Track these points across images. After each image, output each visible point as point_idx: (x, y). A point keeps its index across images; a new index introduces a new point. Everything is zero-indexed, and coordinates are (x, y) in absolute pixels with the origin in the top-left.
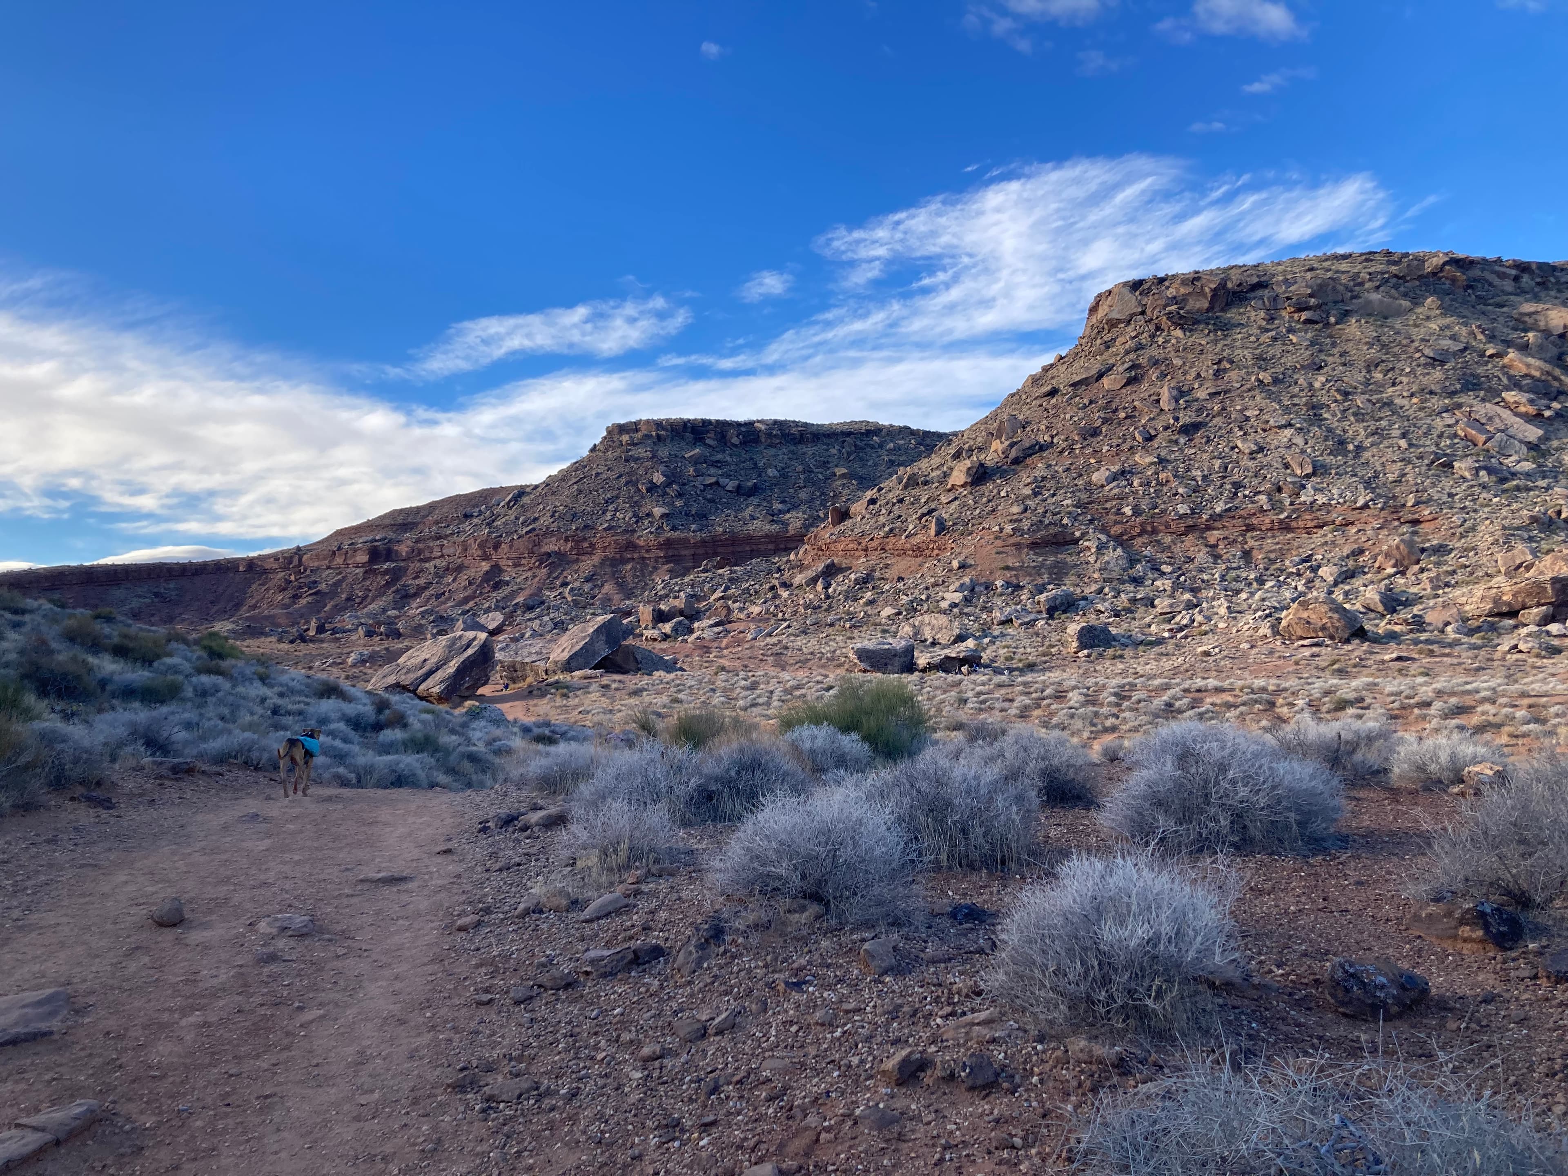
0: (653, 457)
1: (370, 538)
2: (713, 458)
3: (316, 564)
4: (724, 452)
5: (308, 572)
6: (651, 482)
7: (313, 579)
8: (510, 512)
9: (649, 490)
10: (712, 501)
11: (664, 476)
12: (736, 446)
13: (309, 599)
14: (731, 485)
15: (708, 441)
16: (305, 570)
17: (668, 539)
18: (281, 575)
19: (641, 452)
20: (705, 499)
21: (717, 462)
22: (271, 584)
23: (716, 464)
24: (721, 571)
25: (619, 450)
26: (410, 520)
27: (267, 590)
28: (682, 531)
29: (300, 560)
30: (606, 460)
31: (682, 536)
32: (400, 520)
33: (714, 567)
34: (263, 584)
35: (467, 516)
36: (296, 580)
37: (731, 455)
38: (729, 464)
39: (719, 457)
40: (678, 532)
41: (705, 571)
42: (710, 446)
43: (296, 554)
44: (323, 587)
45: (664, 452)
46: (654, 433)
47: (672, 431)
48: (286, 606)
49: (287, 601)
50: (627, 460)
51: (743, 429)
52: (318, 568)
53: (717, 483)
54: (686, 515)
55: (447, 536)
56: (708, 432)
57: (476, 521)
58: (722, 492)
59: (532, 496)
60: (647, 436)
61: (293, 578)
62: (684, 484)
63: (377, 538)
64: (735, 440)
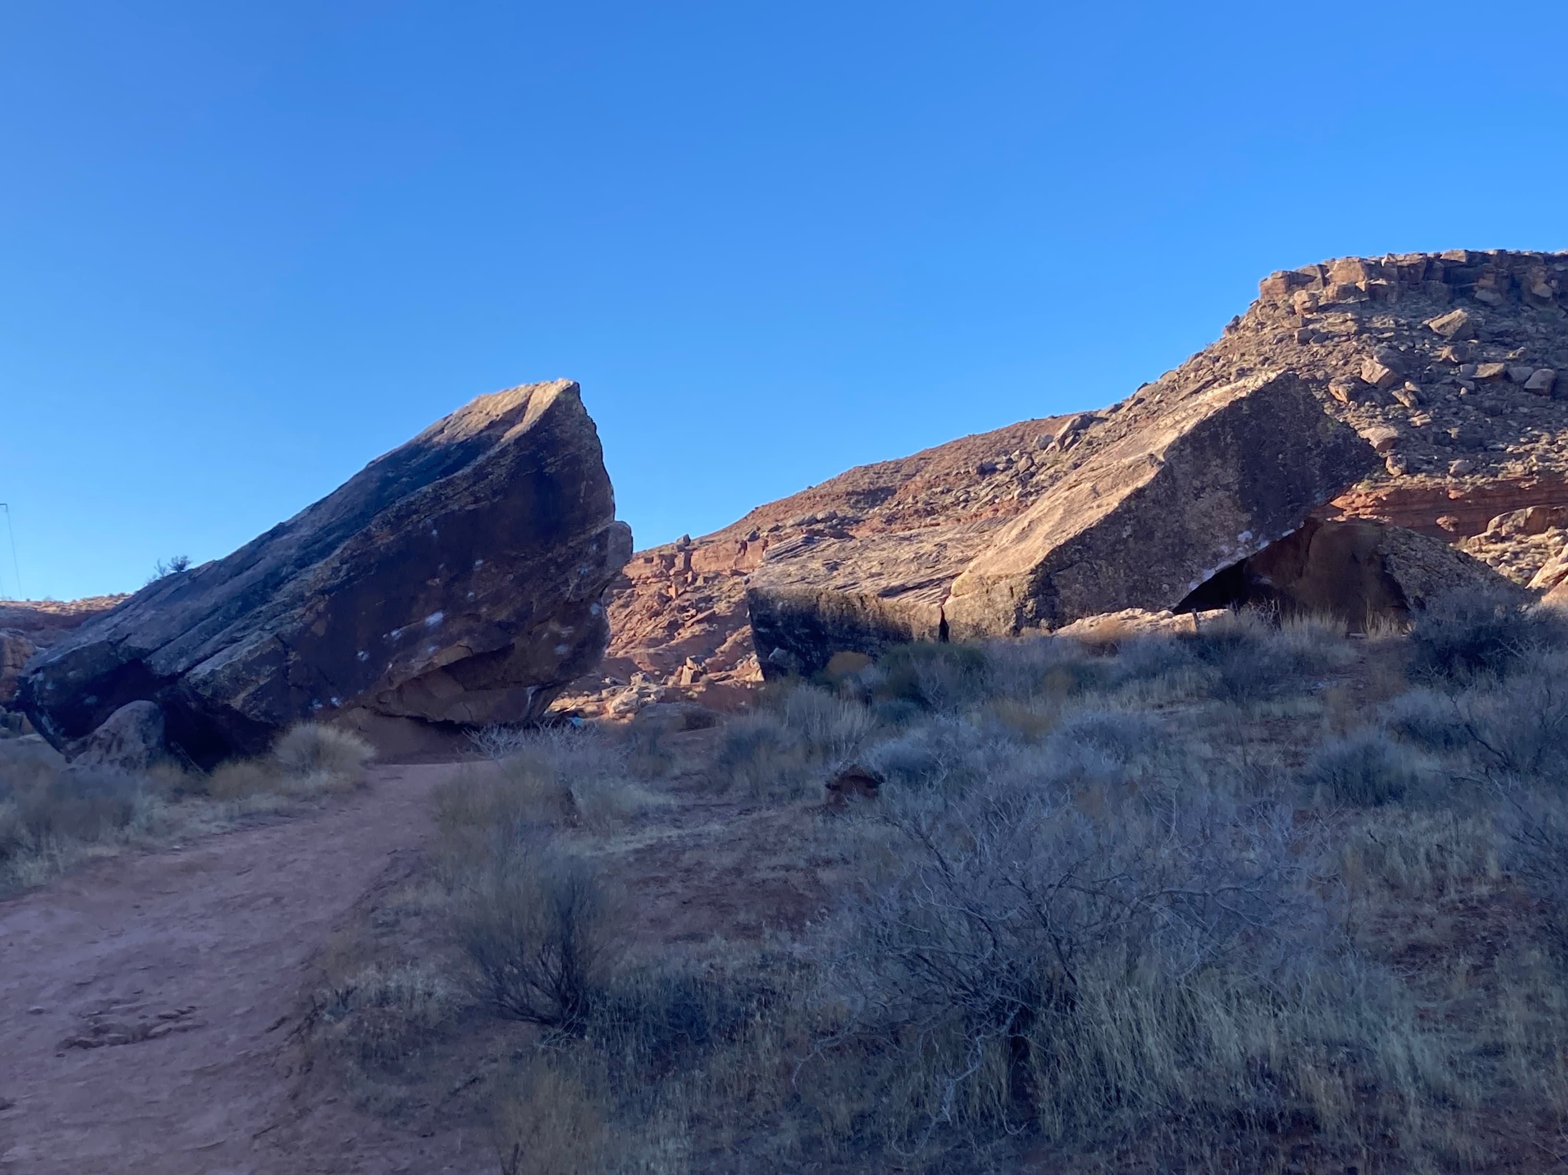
0: (1359, 333)
1: (808, 515)
2: (1496, 328)
3: (714, 567)
4: (1517, 314)
5: (700, 582)
6: (1358, 380)
7: (707, 592)
8: (1065, 457)
9: (1351, 396)
10: (1493, 412)
11: (1386, 365)
12: (1541, 300)
13: (697, 629)
14: (1538, 377)
15: (1480, 295)
16: (695, 579)
17: (1399, 492)
18: (655, 588)
19: (1333, 322)
20: (1478, 407)
21: (1500, 334)
22: (636, 606)
23: (1501, 340)
24: (1537, 538)
25: (1286, 324)
26: (881, 483)
27: (632, 614)
28: (1430, 474)
29: (688, 561)
30: (1261, 344)
31: (1429, 484)
32: (864, 484)
33: (1519, 530)
34: (625, 606)
35: (986, 471)
36: (678, 596)
37: (1533, 320)
38: (1530, 338)
39: (1507, 323)
40: (1421, 476)
41: (1497, 538)
42: (1485, 304)
43: (681, 549)
44: (721, 608)
45: (1383, 322)
46: (1362, 285)
47: (1402, 278)
48: (654, 642)
49: (659, 633)
50: (1304, 341)
51: (1560, 268)
52: (718, 575)
53: (1505, 376)
54: (1437, 442)
55: (945, 508)
56: (1480, 276)
57: (999, 478)
58: (1519, 395)
59: (1108, 424)
60: (1348, 290)
61: (672, 592)
62: (1431, 381)
63: (820, 516)
64: (1541, 289)
